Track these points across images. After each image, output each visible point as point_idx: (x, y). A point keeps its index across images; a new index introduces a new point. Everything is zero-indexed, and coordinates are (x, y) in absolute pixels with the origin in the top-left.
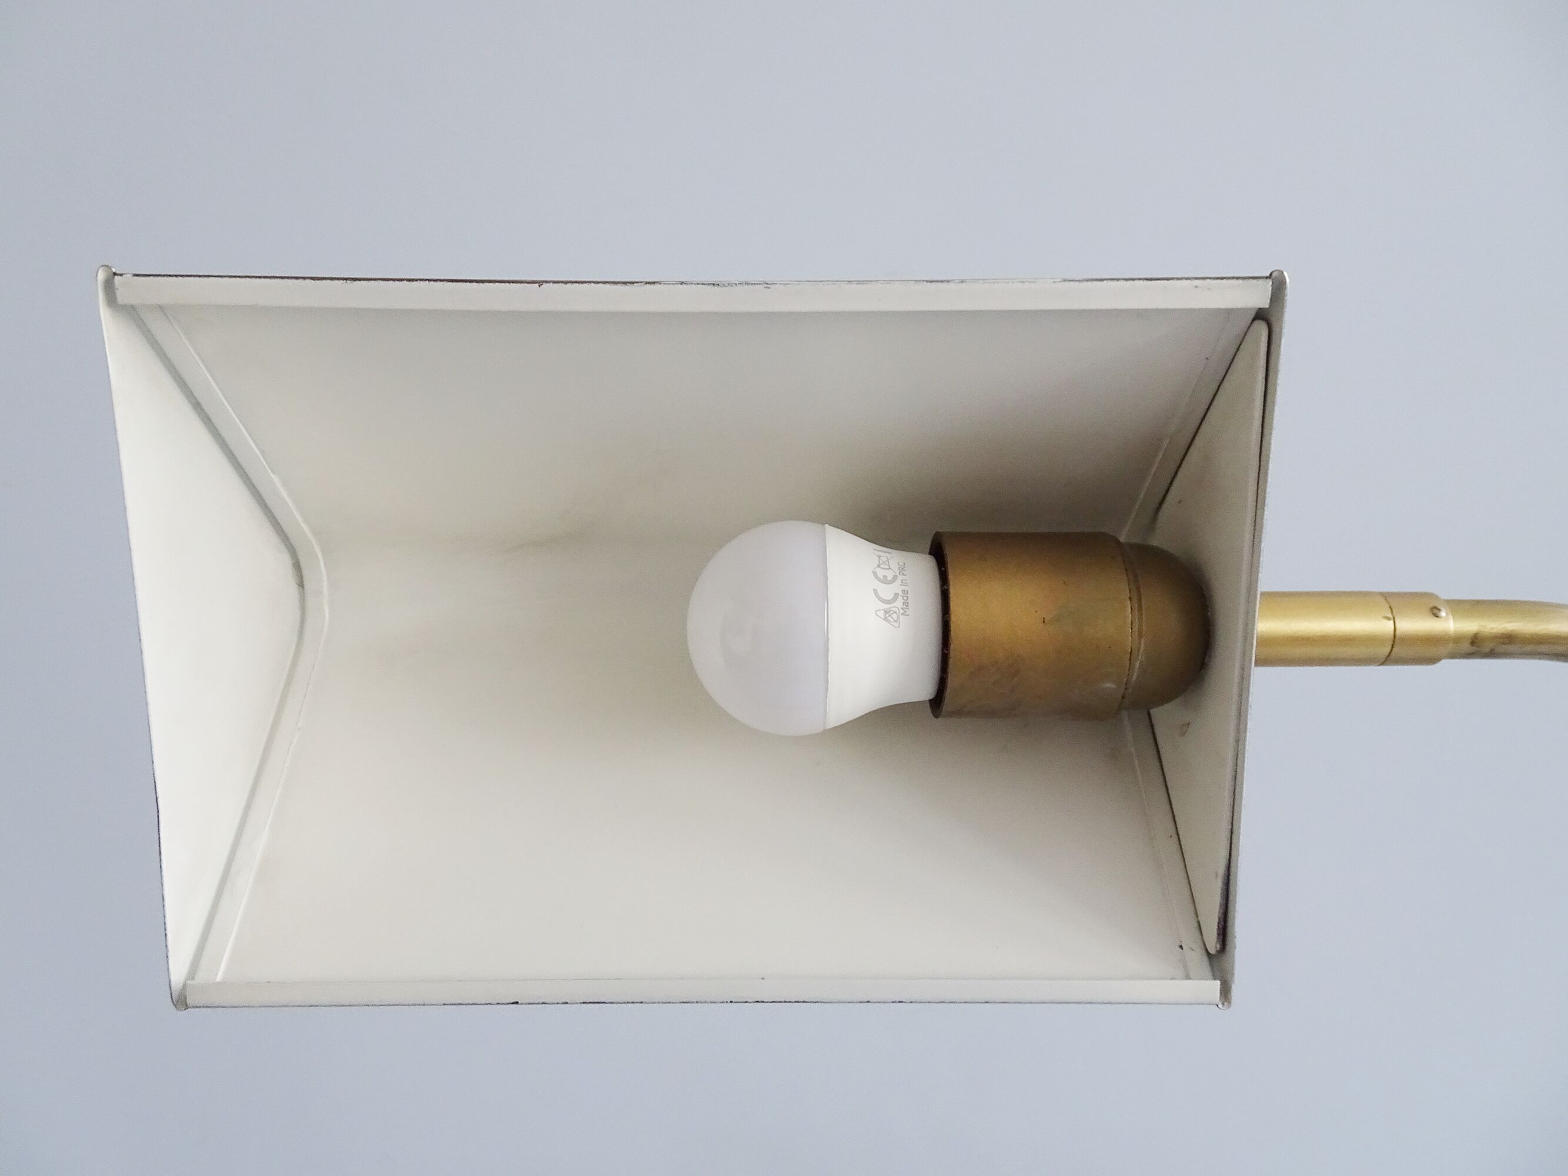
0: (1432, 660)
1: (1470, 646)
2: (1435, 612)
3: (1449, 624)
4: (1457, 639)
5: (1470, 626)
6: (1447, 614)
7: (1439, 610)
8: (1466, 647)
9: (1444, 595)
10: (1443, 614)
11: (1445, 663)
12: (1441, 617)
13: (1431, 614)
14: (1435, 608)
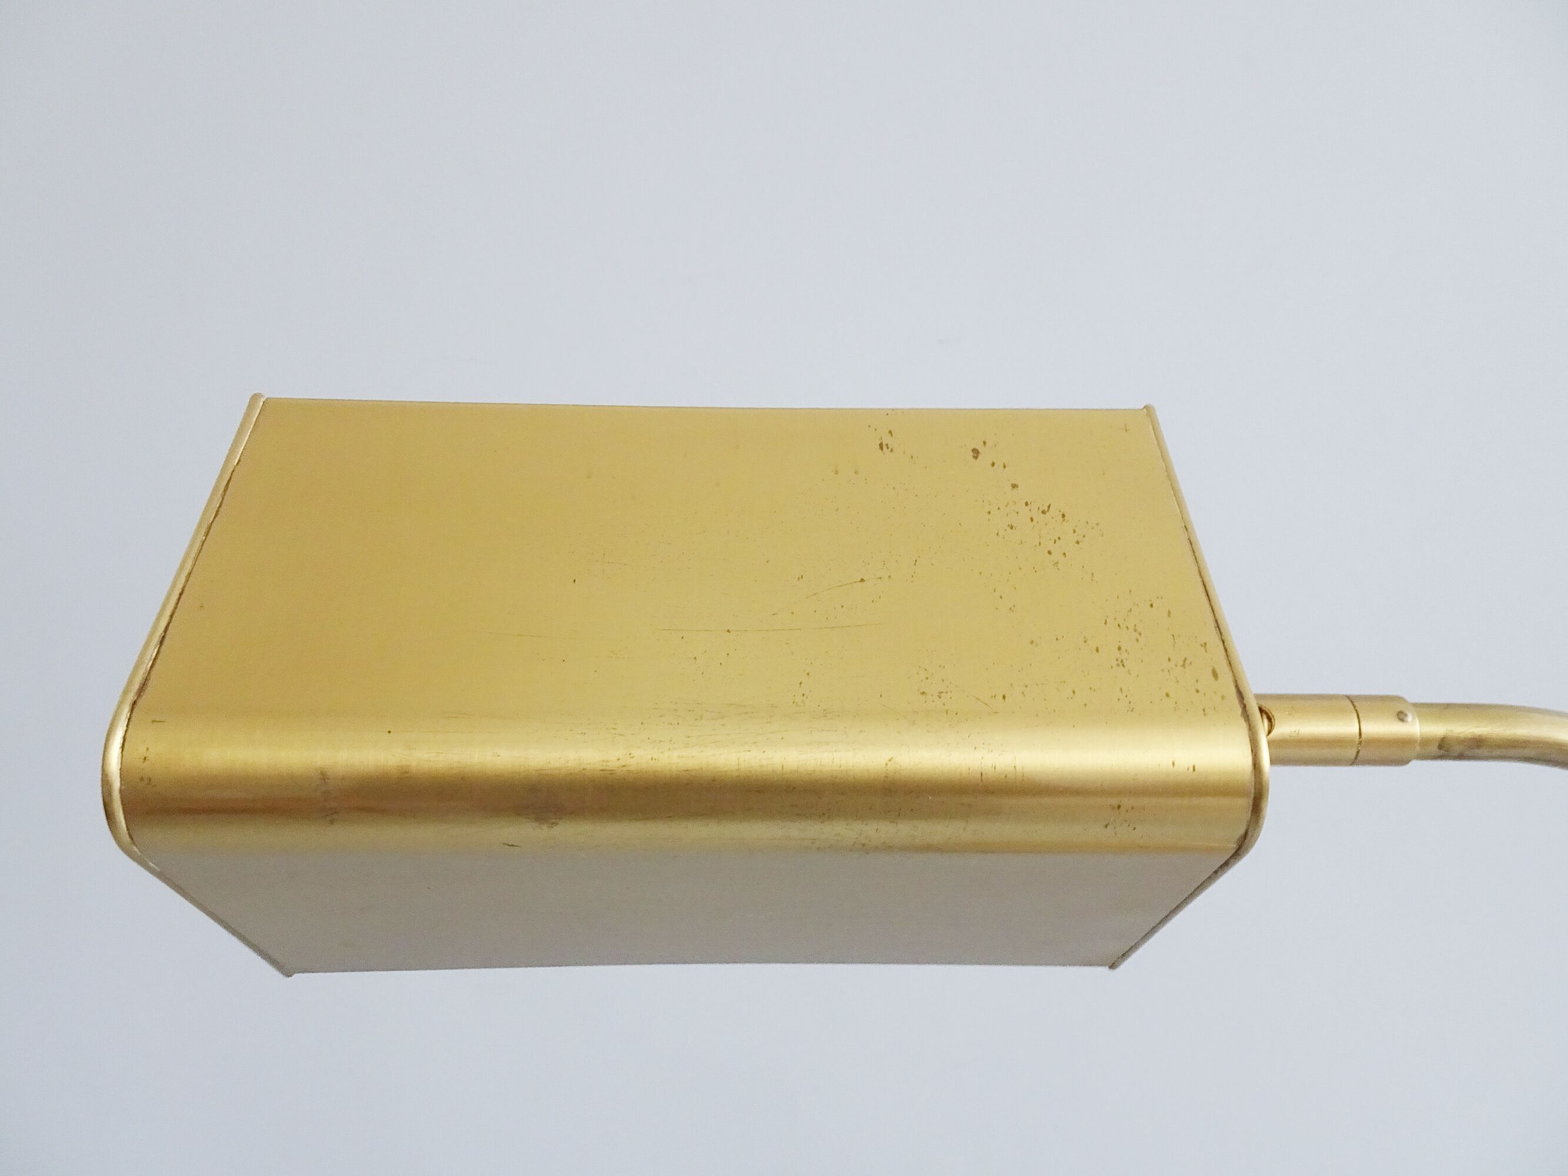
0: (1403, 762)
1: (1437, 750)
2: (1401, 717)
3: (1415, 728)
4: (1425, 742)
5: (1438, 729)
6: (1413, 718)
7: (1406, 715)
8: (1434, 749)
9: (1412, 699)
10: (1410, 718)
11: (1415, 764)
12: (1407, 722)
13: (1399, 720)
14: (1401, 712)
